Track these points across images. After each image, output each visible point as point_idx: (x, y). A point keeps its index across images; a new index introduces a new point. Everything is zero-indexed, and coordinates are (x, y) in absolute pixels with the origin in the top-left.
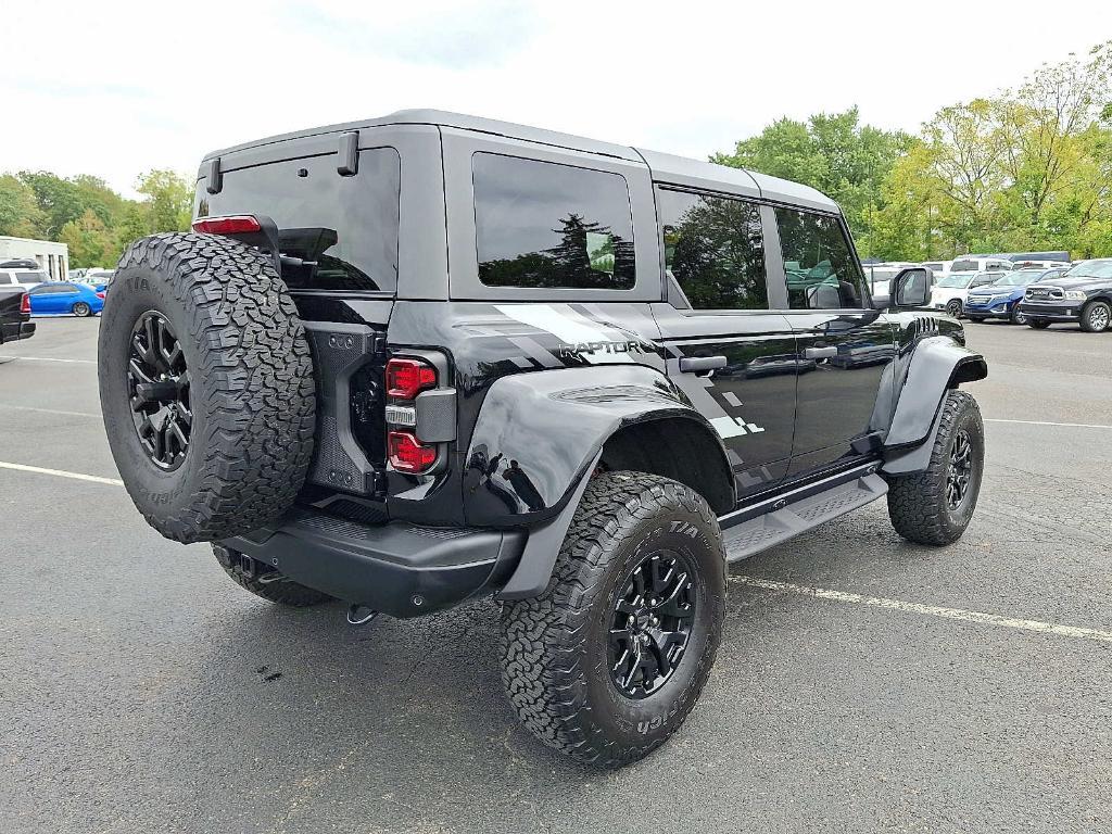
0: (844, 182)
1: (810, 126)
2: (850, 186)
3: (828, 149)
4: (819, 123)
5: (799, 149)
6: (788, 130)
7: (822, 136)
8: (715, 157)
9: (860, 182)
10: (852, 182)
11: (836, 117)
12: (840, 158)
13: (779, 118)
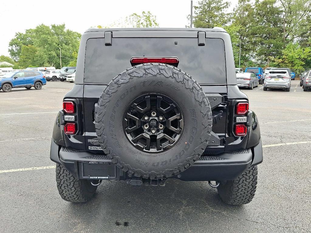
0: (64, 45)
1: (51, 27)
2: (66, 46)
3: (58, 35)
4: (54, 27)
5: (48, 34)
6: (44, 28)
7: (55, 30)
8: (18, 33)
9: (68, 45)
10: (66, 44)
11: (59, 26)
12: (62, 38)
13: (41, 24)
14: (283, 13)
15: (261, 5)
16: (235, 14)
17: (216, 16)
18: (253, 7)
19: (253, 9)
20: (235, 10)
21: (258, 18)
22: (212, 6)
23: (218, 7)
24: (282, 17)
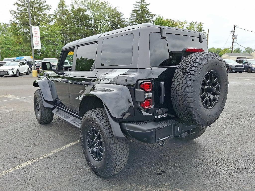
14: (92, 20)
15: (76, 11)
16: (56, 16)
17: (40, 15)
18: (70, 12)
19: (71, 14)
20: (56, 13)
21: (75, 21)
22: (34, 6)
23: (41, 8)
24: (92, 23)
